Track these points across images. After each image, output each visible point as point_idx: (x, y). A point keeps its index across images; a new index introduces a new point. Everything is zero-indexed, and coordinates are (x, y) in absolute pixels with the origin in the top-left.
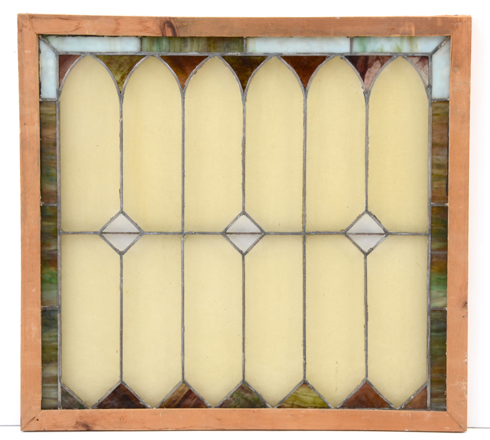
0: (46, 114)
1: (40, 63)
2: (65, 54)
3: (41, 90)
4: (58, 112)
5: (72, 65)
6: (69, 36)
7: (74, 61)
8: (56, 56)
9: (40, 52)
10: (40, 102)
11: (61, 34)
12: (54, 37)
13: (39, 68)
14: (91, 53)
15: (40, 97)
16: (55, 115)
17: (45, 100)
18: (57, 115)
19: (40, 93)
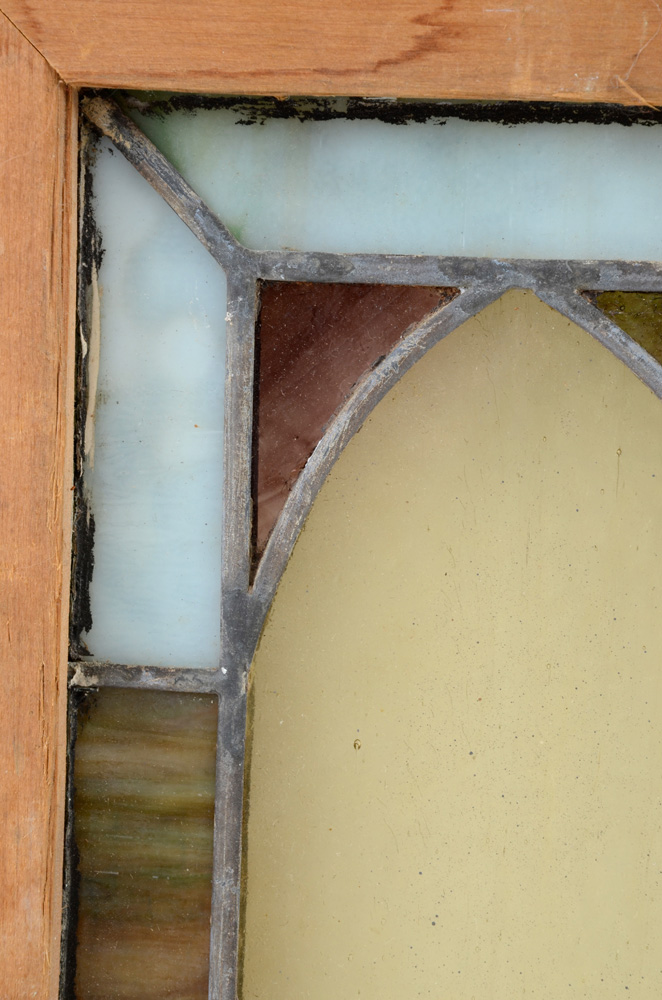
0: (127, 809)
1: (94, 349)
2: (312, 272)
3: (97, 590)
4: (226, 786)
5: (372, 380)
6: (361, 110)
7: (393, 338)
8: (234, 292)
9: (91, 252)
10: (77, 695)
11: (282, 87)
12: (226, 117)
13: (81, 400)
14: (550, 273)
15: (78, 652)
16: (207, 813)
17: (117, 680)
18: (225, 815)
19: (82, 619)
